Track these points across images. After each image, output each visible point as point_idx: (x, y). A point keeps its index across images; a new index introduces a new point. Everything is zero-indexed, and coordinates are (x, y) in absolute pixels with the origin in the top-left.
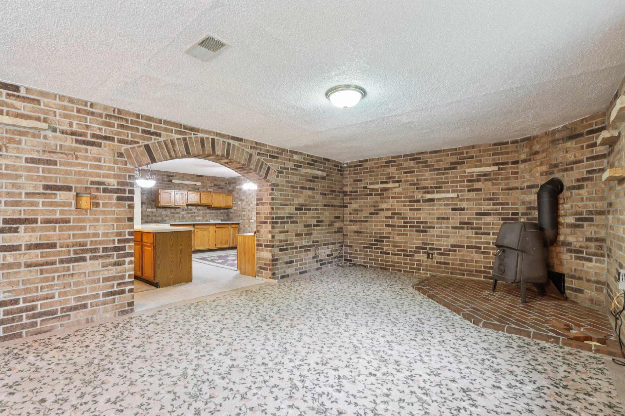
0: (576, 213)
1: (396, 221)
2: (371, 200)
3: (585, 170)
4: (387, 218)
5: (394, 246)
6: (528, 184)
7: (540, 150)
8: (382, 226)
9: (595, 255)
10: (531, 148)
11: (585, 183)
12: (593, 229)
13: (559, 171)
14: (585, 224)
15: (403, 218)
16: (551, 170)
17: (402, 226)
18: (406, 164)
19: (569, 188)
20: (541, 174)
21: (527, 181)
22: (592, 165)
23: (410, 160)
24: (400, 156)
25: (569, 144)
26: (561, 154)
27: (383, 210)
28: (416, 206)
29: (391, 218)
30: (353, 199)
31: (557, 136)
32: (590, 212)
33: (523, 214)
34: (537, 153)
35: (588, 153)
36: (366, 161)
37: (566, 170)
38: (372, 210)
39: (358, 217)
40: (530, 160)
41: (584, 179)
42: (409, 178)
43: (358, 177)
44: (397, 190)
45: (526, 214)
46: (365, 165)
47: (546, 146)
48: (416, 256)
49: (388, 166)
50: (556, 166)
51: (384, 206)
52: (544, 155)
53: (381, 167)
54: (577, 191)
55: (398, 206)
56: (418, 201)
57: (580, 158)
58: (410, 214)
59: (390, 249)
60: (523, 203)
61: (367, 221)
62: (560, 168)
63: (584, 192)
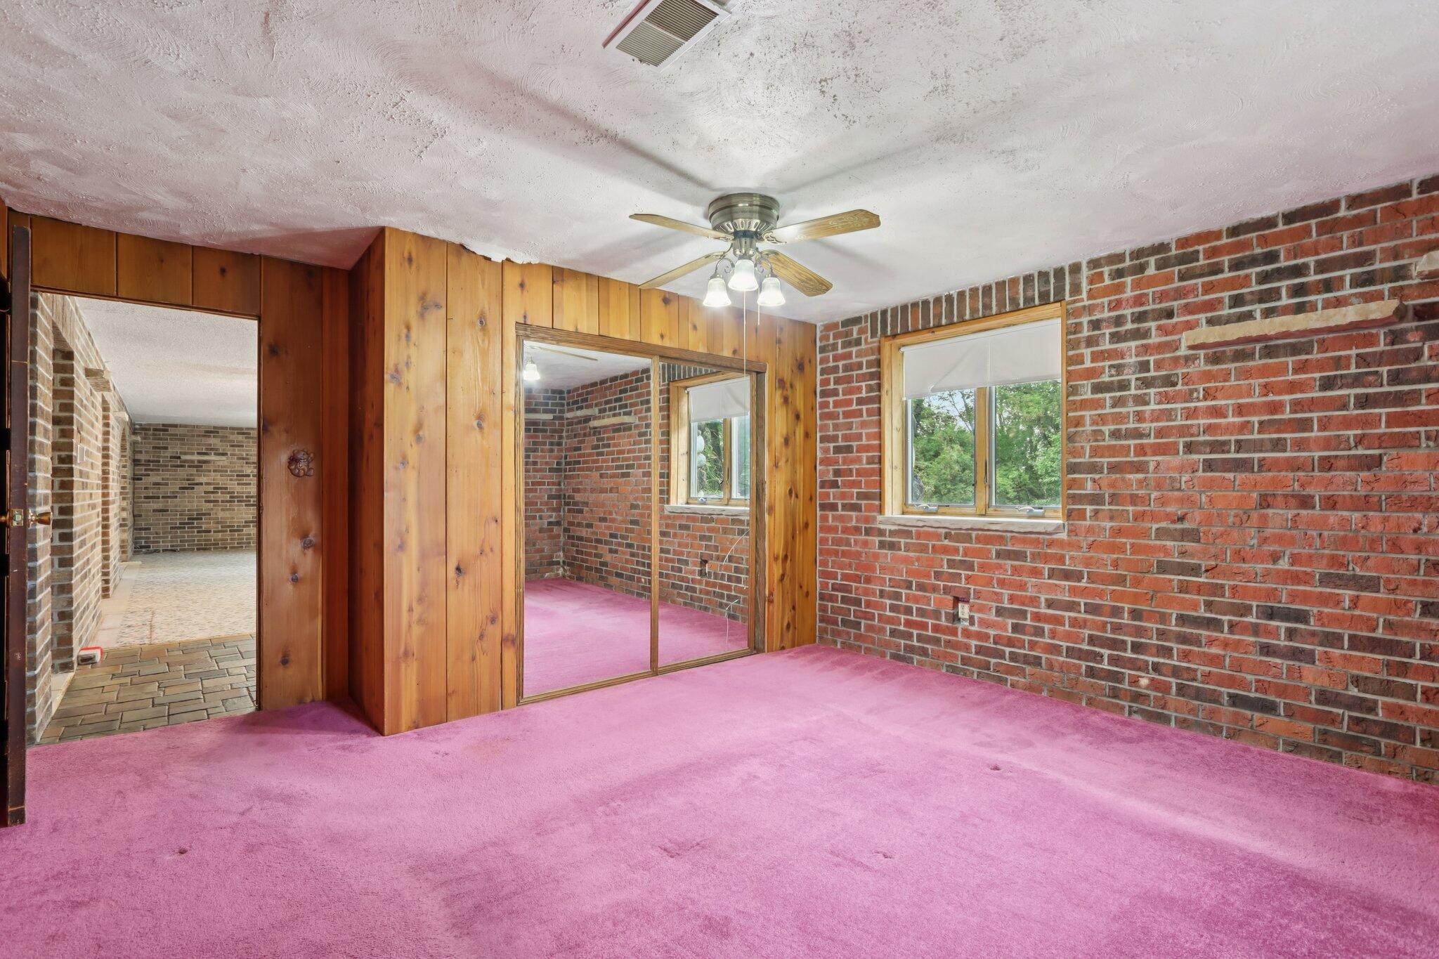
1: (220, 496)
2: (182, 473)
4: (205, 492)
5: (218, 523)
8: (199, 502)
15: (229, 493)
17: (227, 501)
18: (232, 437)
23: (238, 433)
24: (226, 428)
27: (201, 484)
28: (245, 480)
29: (212, 492)
30: (152, 470)
36: (176, 426)
38: (186, 484)
39: (162, 491)
42: (237, 452)
43: (161, 444)
44: (221, 463)
46: (172, 430)
48: (245, 530)
49: (209, 436)
51: (203, 480)
53: (199, 436)
55: (221, 480)
56: (249, 476)
58: (238, 489)
59: (212, 526)
61: (176, 497)
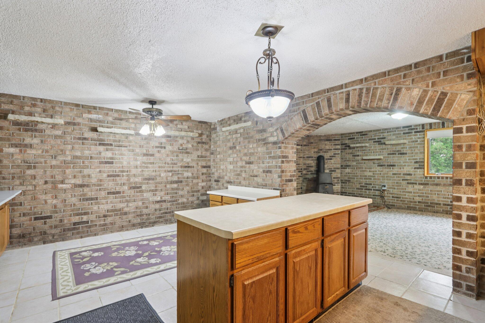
0: (330, 169)
3: (333, 153)
6: (308, 156)
7: (314, 142)
9: (337, 183)
10: (309, 141)
11: (333, 158)
12: (336, 174)
13: (323, 152)
14: (333, 172)
16: (319, 151)
19: (327, 159)
20: (314, 152)
21: (307, 154)
22: (335, 152)
25: (326, 142)
26: (323, 146)
31: (322, 138)
32: (335, 168)
33: (304, 169)
34: (312, 143)
35: (334, 147)
37: (325, 152)
40: (308, 145)
41: (332, 156)
45: (306, 169)
47: (317, 141)
50: (321, 150)
52: (316, 144)
54: (330, 160)
57: (331, 148)
60: (305, 164)
62: (323, 151)
63: (332, 161)
